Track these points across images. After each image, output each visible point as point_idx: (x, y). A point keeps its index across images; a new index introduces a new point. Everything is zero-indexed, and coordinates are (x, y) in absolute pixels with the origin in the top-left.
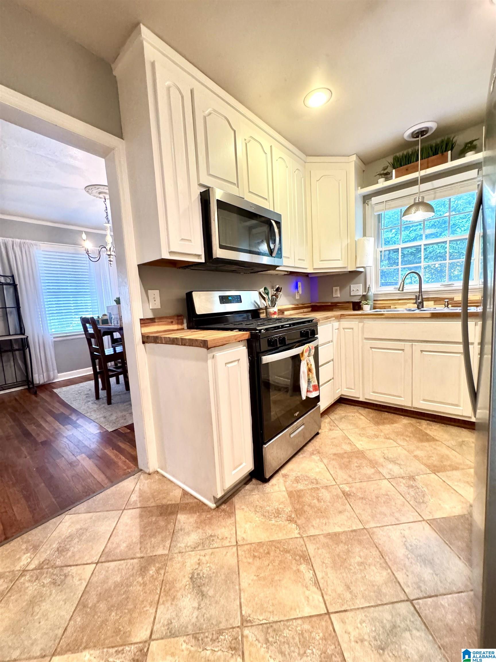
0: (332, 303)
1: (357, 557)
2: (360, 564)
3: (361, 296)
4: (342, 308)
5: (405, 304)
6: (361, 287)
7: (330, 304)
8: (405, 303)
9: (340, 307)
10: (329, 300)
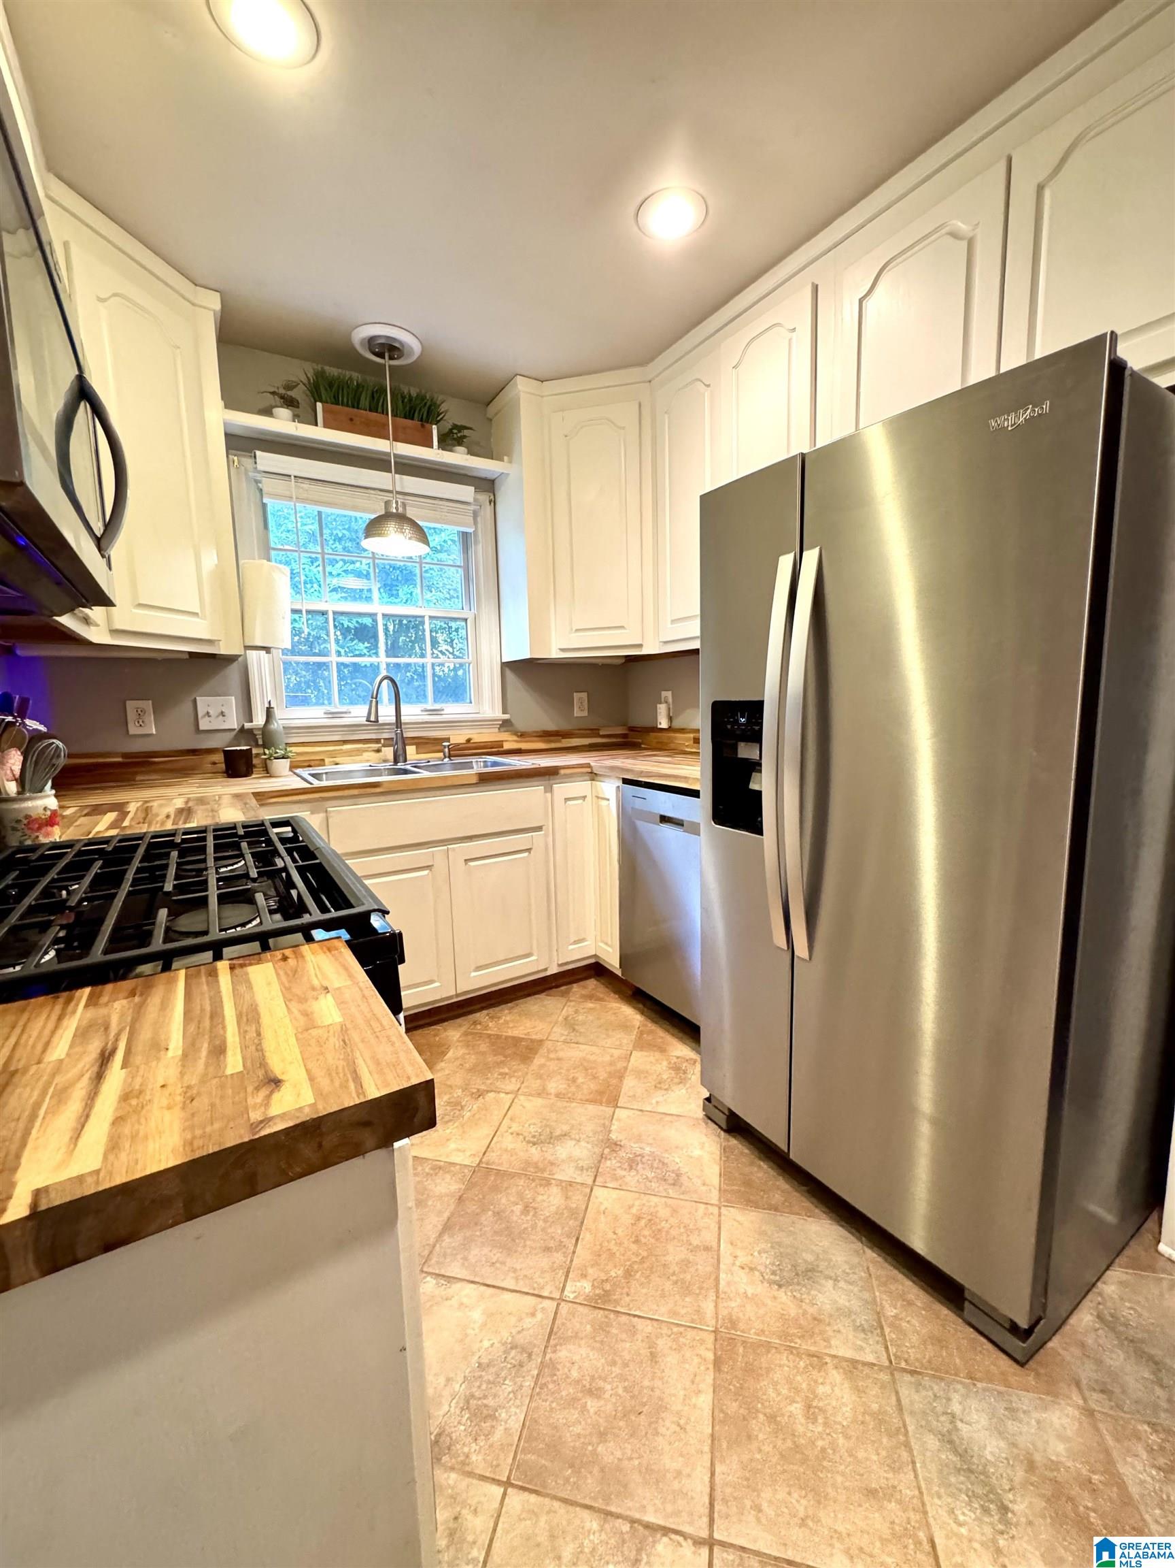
0: (125, 755)
1: (514, 1208)
2: (526, 1209)
3: (234, 733)
4: (171, 771)
5: (359, 752)
6: (231, 704)
7: (120, 760)
8: (358, 750)
9: (162, 766)
10: (113, 746)
